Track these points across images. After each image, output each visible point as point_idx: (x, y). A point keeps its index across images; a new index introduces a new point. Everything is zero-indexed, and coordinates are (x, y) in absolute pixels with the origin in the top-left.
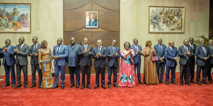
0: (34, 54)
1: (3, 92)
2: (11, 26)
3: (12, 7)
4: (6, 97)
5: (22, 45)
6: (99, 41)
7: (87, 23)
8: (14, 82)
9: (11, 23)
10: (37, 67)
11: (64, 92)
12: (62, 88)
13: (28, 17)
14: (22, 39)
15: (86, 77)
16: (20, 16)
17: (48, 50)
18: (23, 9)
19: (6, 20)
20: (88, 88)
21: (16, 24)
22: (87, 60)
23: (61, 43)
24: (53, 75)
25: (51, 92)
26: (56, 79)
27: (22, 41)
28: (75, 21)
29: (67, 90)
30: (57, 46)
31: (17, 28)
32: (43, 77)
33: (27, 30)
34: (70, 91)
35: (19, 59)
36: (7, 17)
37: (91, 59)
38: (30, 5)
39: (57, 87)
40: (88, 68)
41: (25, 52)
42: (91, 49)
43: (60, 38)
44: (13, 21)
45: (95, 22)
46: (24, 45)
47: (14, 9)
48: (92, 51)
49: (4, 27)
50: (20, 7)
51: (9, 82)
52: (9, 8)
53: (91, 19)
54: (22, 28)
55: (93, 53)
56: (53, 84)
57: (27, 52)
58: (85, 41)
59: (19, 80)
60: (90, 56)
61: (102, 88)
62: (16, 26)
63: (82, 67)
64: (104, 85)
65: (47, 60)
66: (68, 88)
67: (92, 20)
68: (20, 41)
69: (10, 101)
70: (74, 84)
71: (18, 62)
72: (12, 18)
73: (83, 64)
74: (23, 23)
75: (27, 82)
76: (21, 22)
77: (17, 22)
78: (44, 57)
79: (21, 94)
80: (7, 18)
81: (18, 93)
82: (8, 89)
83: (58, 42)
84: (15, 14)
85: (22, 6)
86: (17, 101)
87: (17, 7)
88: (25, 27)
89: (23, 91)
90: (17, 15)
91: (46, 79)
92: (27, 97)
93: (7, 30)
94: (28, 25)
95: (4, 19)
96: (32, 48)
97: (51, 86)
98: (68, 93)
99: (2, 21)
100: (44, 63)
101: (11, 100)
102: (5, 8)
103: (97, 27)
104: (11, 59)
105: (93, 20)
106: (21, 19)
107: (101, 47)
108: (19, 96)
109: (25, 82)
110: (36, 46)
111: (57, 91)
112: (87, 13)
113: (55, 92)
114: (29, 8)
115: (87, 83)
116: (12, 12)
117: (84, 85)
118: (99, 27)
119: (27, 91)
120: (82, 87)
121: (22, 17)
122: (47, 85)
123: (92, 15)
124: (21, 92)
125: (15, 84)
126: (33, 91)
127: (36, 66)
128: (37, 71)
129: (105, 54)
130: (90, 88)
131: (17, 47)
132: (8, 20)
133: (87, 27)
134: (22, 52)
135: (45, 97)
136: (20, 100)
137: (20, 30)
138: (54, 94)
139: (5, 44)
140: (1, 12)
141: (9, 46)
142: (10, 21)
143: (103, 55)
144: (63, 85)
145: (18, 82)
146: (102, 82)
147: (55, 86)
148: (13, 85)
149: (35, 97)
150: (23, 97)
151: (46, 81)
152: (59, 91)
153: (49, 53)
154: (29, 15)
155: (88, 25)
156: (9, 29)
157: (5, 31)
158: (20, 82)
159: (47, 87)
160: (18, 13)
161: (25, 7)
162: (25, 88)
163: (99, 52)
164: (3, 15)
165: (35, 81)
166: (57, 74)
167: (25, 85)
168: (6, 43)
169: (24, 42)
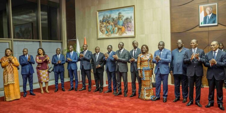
0: (134, 60)
1: (104, 98)
2: (116, 31)
3: (117, 11)
4: (104, 104)
5: (122, 50)
6: (214, 43)
7: (202, 19)
8: (115, 89)
9: (116, 28)
10: (137, 75)
11: (164, 107)
12: (164, 102)
13: (132, 20)
14: (121, 44)
15: (195, 91)
16: (125, 20)
17: (148, 56)
18: (127, 12)
19: (112, 25)
20: (197, 105)
21: (121, 29)
22: (196, 69)
23: (163, 47)
24: (154, 85)
25: (149, 105)
26: (157, 90)
27: (121, 47)
28: (186, 19)
29: (169, 104)
30: (158, 51)
31: (122, 33)
32: (142, 86)
33: (131, 34)
34: (172, 107)
35: (118, 66)
36: (113, 22)
37: (202, 67)
38: (134, 7)
39: (158, 99)
40: (197, 79)
41: (124, 58)
42: (202, 55)
43: (162, 42)
44: (118, 26)
45: (213, 17)
46: (124, 50)
47: (119, 13)
48: (204, 57)
49: (110, 33)
50: (124, 11)
51: (111, 89)
52: (114, 13)
53: (207, 14)
54: (127, 32)
55: (204, 60)
56: (153, 95)
57: (127, 58)
58: (192, 44)
59: (119, 87)
60: (201, 64)
61: (218, 108)
62: (121, 31)
63: (189, 77)
64: (222, 105)
65: (146, 67)
66: (170, 103)
67: (208, 16)
68: (119, 46)
69: (105, 109)
70: (179, 98)
71: (118, 68)
72: (117, 23)
73: (191, 74)
74: (127, 27)
75: (127, 90)
76: (126, 26)
77: (122, 27)
78: (143, 64)
79: (119, 102)
80: (113, 24)
81: (117, 101)
82: (109, 95)
83: (159, 46)
84: (120, 19)
85: (126, 9)
86: (112, 111)
87: (121, 11)
88: (129, 32)
89: (121, 100)
90: (122, 19)
91: (145, 89)
92: (123, 107)
93: (113, 36)
94: (132, 28)
95: (110, 25)
96: (131, 54)
97: (150, 98)
98: (169, 109)
99: (108, 27)
100: (143, 70)
101: (107, 108)
102: (111, 14)
103: (216, 24)
104: (112, 65)
105: (210, 16)
106: (125, 23)
107: (217, 51)
108: (116, 105)
109: (125, 90)
110: (136, 51)
111: (156, 104)
112: (201, 7)
113: (155, 105)
114: (133, 10)
115: (196, 98)
116: (117, 17)
117: (192, 101)
118: (218, 23)
119: (126, 101)
120: (189, 103)
121: (127, 21)
122: (145, 96)
123: (208, 9)
124: (120, 100)
125: (116, 91)
126: (131, 101)
127: (135, 73)
128: (137, 80)
129: (224, 61)
130: (200, 106)
131: (117, 53)
132: (113, 26)
133: (201, 25)
134: (122, 58)
135: (140, 109)
136: (115, 109)
137: (124, 35)
138: (152, 108)
139: (107, 50)
140: (108, 18)
141: (111, 52)
142: (115, 27)
143: (221, 63)
144: (165, 98)
145: (119, 90)
146: (218, 100)
147: (155, 98)
148: (115, 93)
149: (131, 108)
150: (119, 107)
151: (145, 92)
152: (159, 105)
153: (149, 60)
154: (133, 18)
155: (203, 23)
156: (115, 34)
157: (111, 36)
158: (121, 89)
159: (145, 98)
160: (122, 17)
161: (129, 9)
162: (125, 96)
163: (214, 58)
164: (109, 21)
165: (135, 90)
166: (158, 84)
167: (124, 94)
168: (108, 48)
169: (124, 48)
